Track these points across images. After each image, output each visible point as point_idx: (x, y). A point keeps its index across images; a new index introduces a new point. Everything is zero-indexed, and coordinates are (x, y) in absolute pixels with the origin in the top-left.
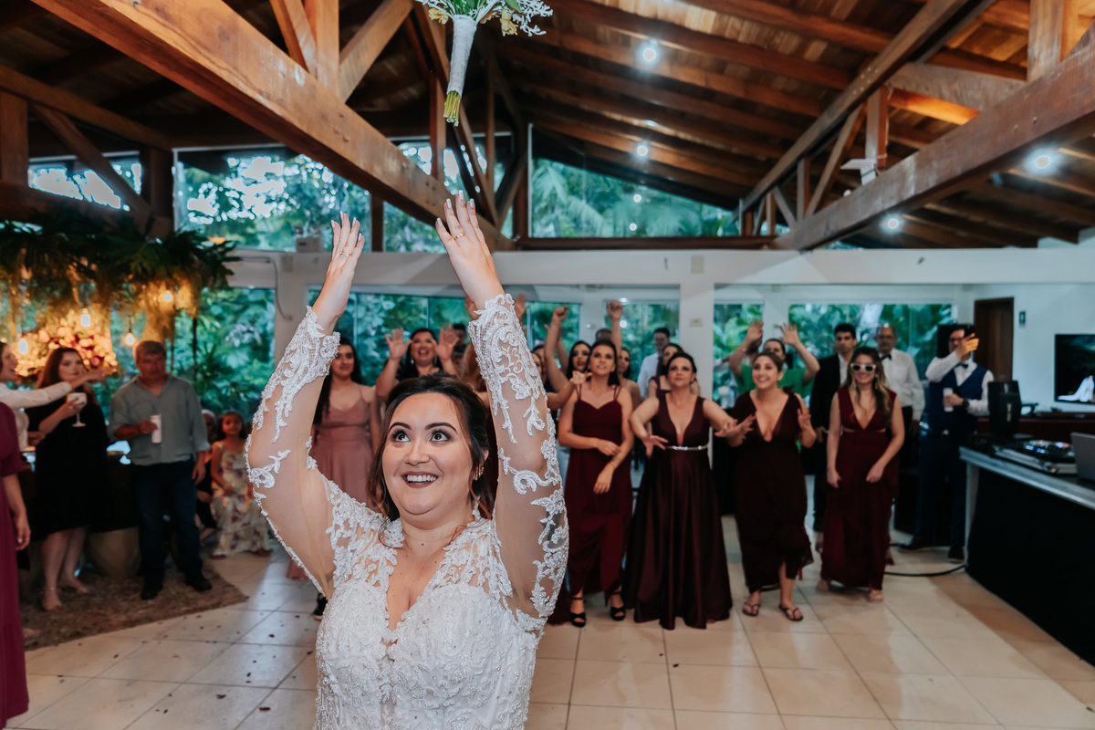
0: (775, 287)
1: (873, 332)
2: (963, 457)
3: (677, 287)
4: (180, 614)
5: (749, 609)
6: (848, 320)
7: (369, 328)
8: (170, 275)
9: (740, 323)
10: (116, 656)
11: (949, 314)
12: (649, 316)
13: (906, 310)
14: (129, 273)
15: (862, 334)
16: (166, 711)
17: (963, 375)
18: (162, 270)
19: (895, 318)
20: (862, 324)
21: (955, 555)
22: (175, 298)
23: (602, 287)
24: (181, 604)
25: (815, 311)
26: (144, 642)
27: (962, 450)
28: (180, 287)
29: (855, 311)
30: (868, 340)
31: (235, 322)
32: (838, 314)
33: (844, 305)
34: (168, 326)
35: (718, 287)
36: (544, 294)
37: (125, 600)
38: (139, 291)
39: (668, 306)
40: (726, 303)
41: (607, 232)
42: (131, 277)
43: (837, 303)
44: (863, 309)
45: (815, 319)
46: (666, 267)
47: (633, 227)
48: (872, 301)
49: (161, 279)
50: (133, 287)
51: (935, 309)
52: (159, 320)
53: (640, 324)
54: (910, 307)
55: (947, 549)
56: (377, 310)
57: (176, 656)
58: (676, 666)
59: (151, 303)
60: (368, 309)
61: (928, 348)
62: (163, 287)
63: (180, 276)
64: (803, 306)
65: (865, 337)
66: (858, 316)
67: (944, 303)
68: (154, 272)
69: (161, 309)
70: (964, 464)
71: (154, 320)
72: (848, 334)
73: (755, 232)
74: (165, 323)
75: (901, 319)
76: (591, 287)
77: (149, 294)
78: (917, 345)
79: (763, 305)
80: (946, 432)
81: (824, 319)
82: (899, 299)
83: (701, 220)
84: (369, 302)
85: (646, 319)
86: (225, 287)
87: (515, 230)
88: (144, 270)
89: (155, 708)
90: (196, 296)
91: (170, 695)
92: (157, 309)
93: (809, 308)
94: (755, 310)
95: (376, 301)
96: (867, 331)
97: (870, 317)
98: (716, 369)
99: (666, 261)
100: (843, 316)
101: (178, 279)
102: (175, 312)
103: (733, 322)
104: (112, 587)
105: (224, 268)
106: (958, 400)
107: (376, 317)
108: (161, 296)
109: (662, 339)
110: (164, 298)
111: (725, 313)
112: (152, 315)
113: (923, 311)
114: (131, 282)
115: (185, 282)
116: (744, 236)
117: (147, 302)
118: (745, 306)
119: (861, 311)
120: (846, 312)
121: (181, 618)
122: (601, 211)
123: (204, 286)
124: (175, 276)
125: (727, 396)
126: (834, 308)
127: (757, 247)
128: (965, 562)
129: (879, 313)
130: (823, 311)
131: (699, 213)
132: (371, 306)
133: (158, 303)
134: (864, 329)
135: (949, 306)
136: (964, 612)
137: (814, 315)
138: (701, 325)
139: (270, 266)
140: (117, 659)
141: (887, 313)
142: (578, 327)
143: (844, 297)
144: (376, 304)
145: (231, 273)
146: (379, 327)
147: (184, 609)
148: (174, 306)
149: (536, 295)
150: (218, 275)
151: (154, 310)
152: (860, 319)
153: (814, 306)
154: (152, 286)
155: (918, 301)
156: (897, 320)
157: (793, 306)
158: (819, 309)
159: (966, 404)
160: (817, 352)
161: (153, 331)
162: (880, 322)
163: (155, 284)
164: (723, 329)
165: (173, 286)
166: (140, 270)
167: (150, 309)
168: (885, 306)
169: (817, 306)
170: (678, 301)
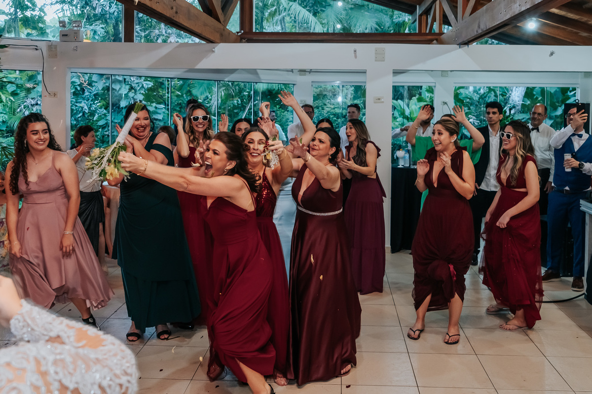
0: (444, 73)
1: (519, 107)
2: (582, 208)
3: (364, 72)
5: (412, 333)
6: (500, 99)
9: (420, 100)
11: (574, 95)
12: (352, 94)
13: (543, 91)
15: (510, 110)
17: (579, 143)
19: (535, 97)
20: (511, 102)
21: (577, 285)
23: (311, 71)
25: (476, 91)
27: (582, 202)
29: (505, 92)
30: (514, 114)
31: (27, 97)
32: (493, 92)
33: (498, 87)
35: (396, 73)
36: (264, 77)
39: (361, 86)
40: (405, 85)
41: (319, 29)
43: (491, 86)
44: (512, 90)
45: (476, 97)
46: (356, 57)
47: (339, 26)
48: (518, 85)
51: (564, 91)
54: (545, 89)
55: (571, 279)
58: (348, 387)
61: (559, 120)
64: (467, 88)
65: (512, 112)
66: (507, 96)
67: (571, 87)
70: (584, 213)
72: (496, 110)
73: (428, 32)
76: (302, 71)
78: (551, 118)
79: (435, 86)
80: (567, 188)
81: (482, 97)
82: (537, 82)
83: (393, 22)
87: (242, 27)
93: (471, 89)
94: (431, 90)
96: (514, 107)
97: (517, 96)
98: (395, 137)
99: (355, 51)
100: (496, 96)
103: (414, 99)
106: (576, 163)
109: (353, 112)
113: (556, 91)
116: (420, 33)
118: (424, 87)
119: (510, 92)
120: (499, 92)
122: (315, 14)
125: (404, 158)
126: (490, 90)
127: (429, 42)
128: (584, 291)
129: (523, 93)
130: (482, 91)
131: (392, 17)
134: (512, 105)
135: (574, 89)
136: (583, 334)
137: (476, 94)
138: (383, 102)
141: (529, 93)
143: (497, 81)
149: (259, 77)
152: (509, 97)
153: (475, 87)
155: (552, 84)
156: (537, 98)
157: (459, 88)
158: (480, 90)
159: (581, 166)
160: (477, 122)
162: (523, 100)
168: (528, 88)
169: (478, 88)
170: (365, 82)
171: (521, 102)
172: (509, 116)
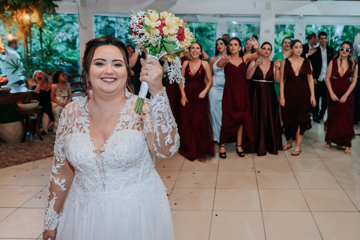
1: (340, 37)
3: (259, 16)
4: (43, 158)
7: (122, 34)
8: (27, 7)
9: (285, 33)
10: (15, 176)
13: (353, 28)
14: (7, 5)
15: (335, 39)
16: (40, 198)
18: (23, 4)
19: (349, 32)
20: (335, 34)
22: (30, 18)
24: (43, 154)
25: (316, 28)
26: (27, 170)
28: (32, 13)
29: (333, 28)
30: (338, 41)
31: (58, 31)
33: (329, 26)
34: (28, 31)
35: (277, 16)
37: (17, 153)
38: (13, 14)
39: (255, 26)
40: (279, 24)
42: (8, 7)
43: (325, 25)
44: (336, 28)
46: (255, 7)
48: (340, 24)
49: (23, 8)
50: (9, 13)
52: (23, 27)
53: (243, 33)
54: (355, 27)
56: (125, 26)
57: (42, 175)
58: (259, 172)
59: (19, 19)
60: (121, 26)
62: (24, 12)
63: (32, 7)
64: (311, 26)
65: (336, 40)
66: (334, 31)
68: (20, 5)
69: (24, 23)
71: (21, 28)
74: (27, 29)
75: (351, 32)
76: (221, 16)
77: (18, 16)
79: (295, 25)
82: (351, 23)
84: (121, 22)
85: (245, 31)
86: (54, 13)
88: (15, 4)
89: (35, 197)
90: (41, 17)
91: (41, 191)
92: (22, 23)
93: (313, 27)
94: (292, 27)
95: (125, 22)
96: (337, 37)
97: (339, 31)
99: (255, 4)
101: (32, 9)
102: (31, 25)
103: (282, 33)
104: (10, 147)
105: (53, 4)
107: (125, 29)
108: (24, 16)
110: (26, 17)
111: (279, 28)
112: (20, 25)
114: (8, 10)
115: (35, 10)
117: (17, 19)
118: (287, 26)
119: (335, 29)
120: (329, 29)
121: (44, 159)
123: (45, 13)
124: (30, 7)
126: (324, 27)
129: (343, 29)
130: (320, 29)
132: (123, 25)
133: (22, 19)
134: (336, 36)
137: (316, 30)
138: (269, 33)
139: (75, 4)
140: (15, 177)
141: (346, 30)
142: (216, 35)
143: (328, 21)
144: (125, 23)
145: (57, 6)
146: (126, 34)
147: (44, 155)
148: (30, 22)
149: (197, 19)
150: (51, 7)
151: (20, 22)
152: (335, 31)
153: (316, 26)
154: (19, 11)
156: (350, 32)
157: (308, 26)
158: (318, 27)
161: (21, 33)
162: (342, 33)
163: (20, 10)
164: (278, 36)
165: (29, 12)
166: (13, 4)
167: (19, 23)
168: (345, 26)
169: (317, 26)
170: (260, 23)
171: (341, 35)
172: (334, 42)
